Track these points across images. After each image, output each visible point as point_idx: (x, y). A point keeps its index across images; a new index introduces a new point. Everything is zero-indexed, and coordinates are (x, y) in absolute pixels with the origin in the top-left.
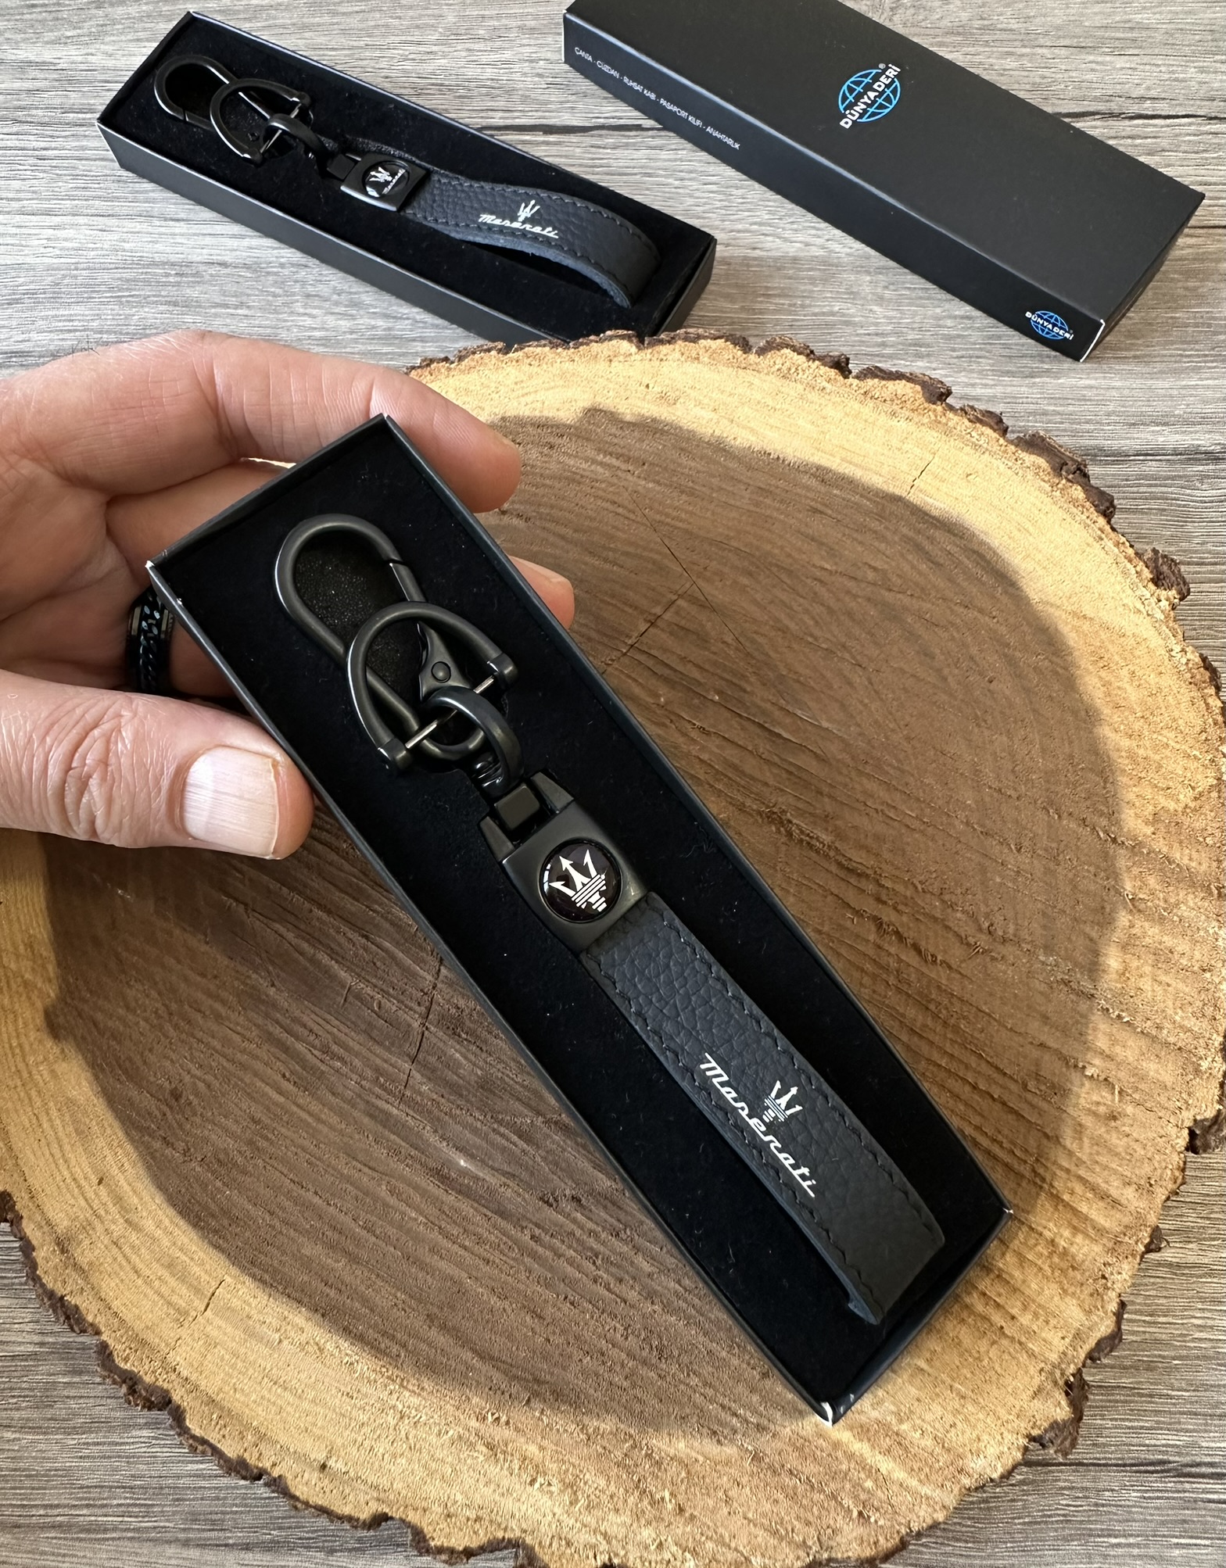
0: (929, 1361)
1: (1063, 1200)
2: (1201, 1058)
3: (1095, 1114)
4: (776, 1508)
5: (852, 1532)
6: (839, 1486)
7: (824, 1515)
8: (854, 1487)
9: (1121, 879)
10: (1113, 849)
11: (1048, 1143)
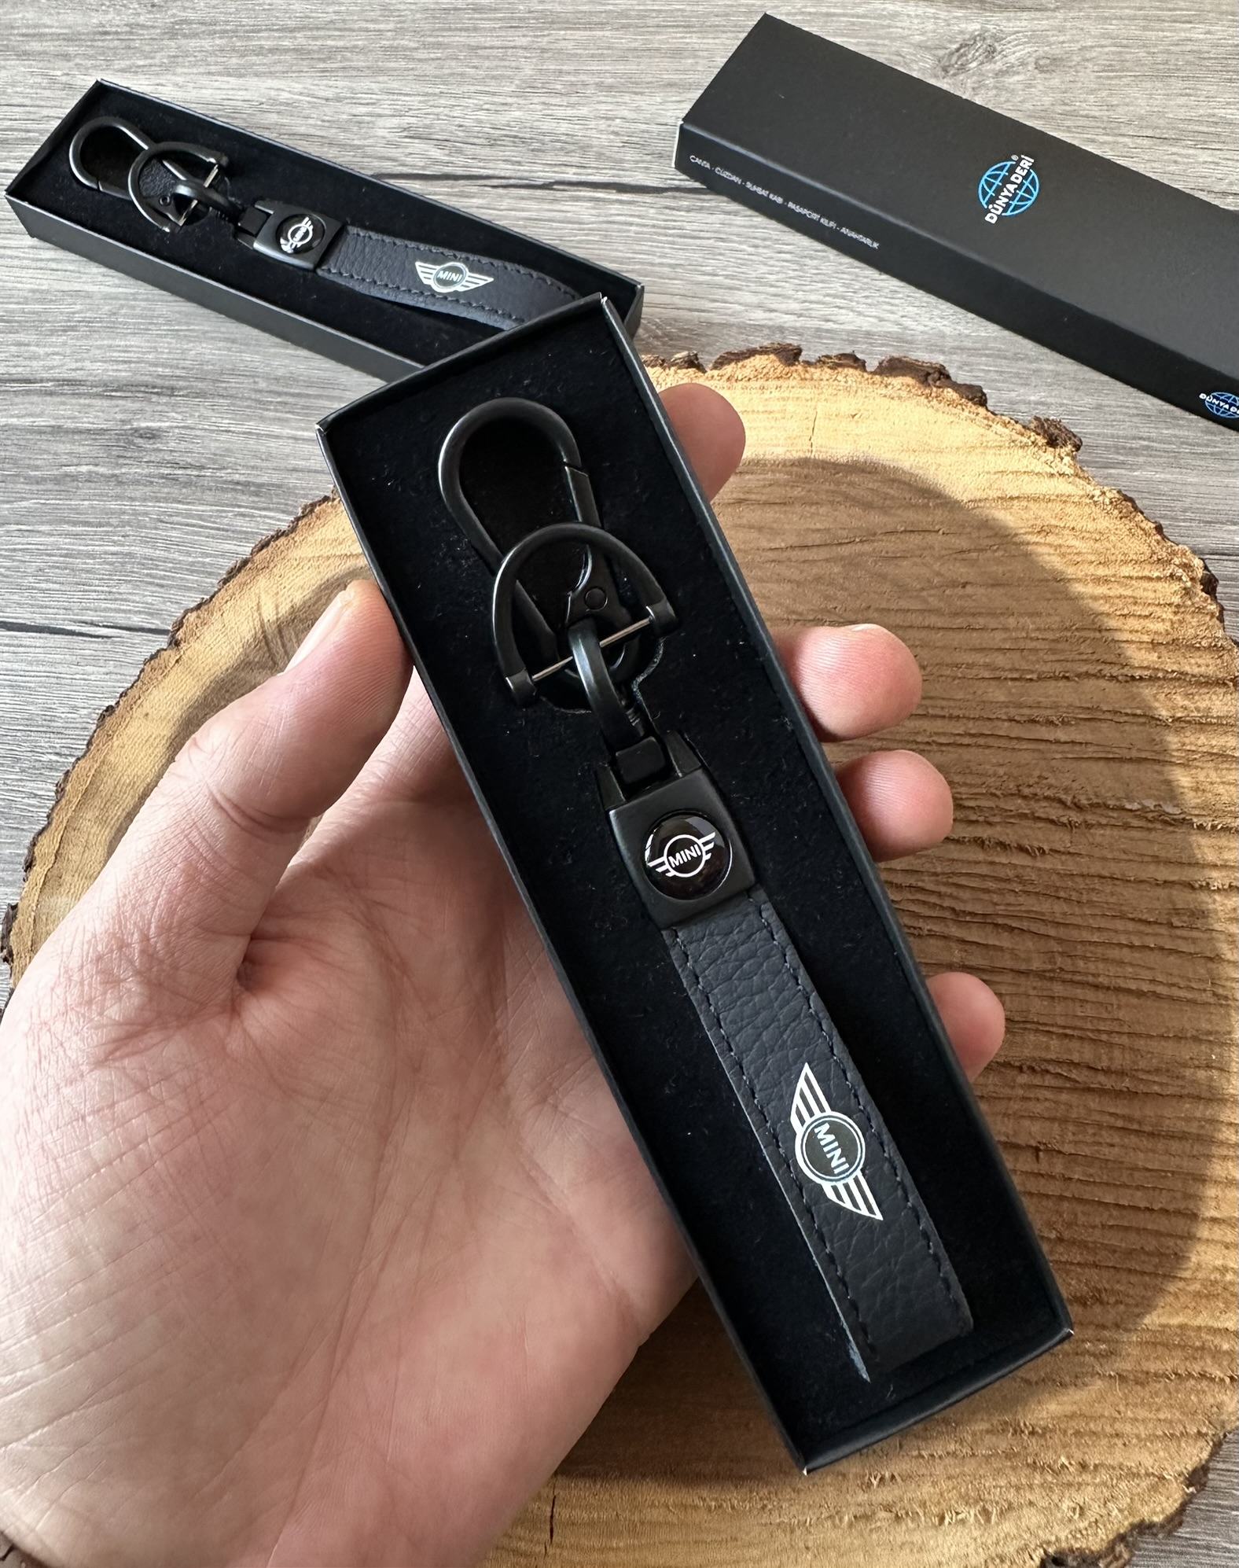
4: (1162, 1416)
5: (1232, 1399)
6: (1202, 1363)
7: (1201, 1397)
8: (1214, 1357)
9: (1156, 709)
10: (1134, 688)
11: (1214, 966)
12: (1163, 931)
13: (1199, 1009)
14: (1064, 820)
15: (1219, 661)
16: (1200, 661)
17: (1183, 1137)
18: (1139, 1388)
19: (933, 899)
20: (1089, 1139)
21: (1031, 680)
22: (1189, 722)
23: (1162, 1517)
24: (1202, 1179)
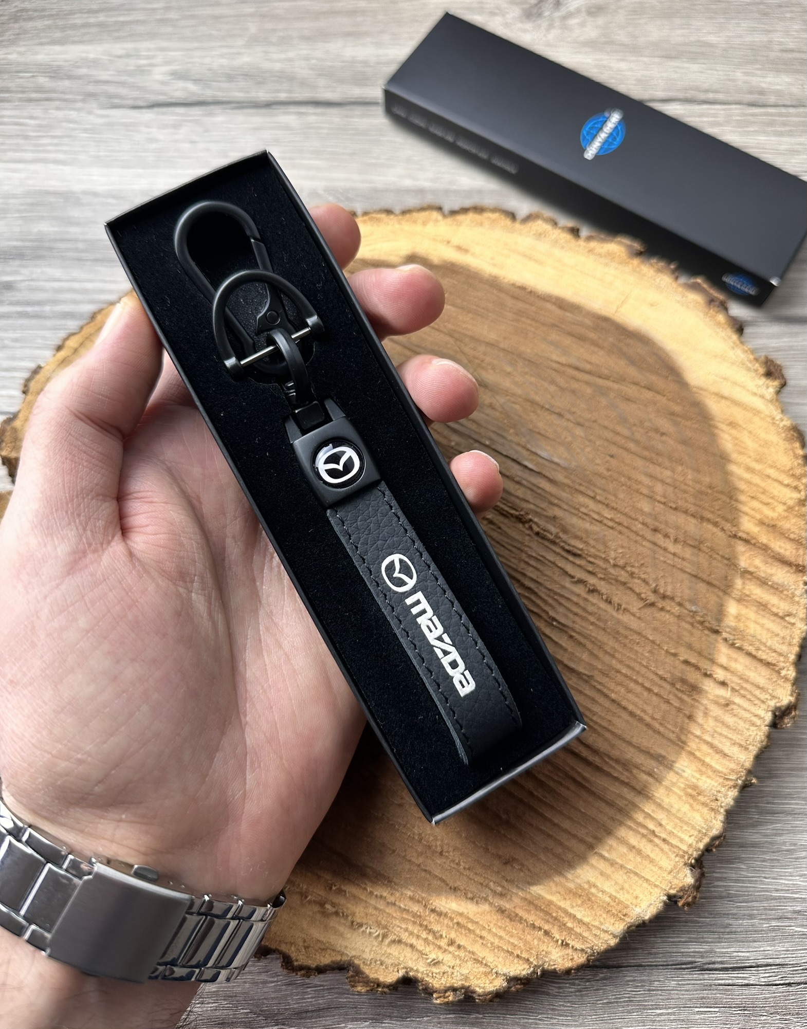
0: (609, 851)
1: (694, 754)
2: (781, 669)
3: (717, 703)
4: (512, 940)
5: (558, 953)
6: (551, 926)
7: (541, 943)
8: (560, 926)
9: (738, 559)
10: (733, 541)
11: (687, 721)
12: (668, 687)
13: (665, 741)
14: (643, 596)
15: (794, 551)
16: (783, 545)
17: (610, 804)
18: (508, 920)
19: (539, 602)
20: (556, 778)
21: (671, 507)
22: (755, 577)
23: (482, 990)
24: (609, 832)
